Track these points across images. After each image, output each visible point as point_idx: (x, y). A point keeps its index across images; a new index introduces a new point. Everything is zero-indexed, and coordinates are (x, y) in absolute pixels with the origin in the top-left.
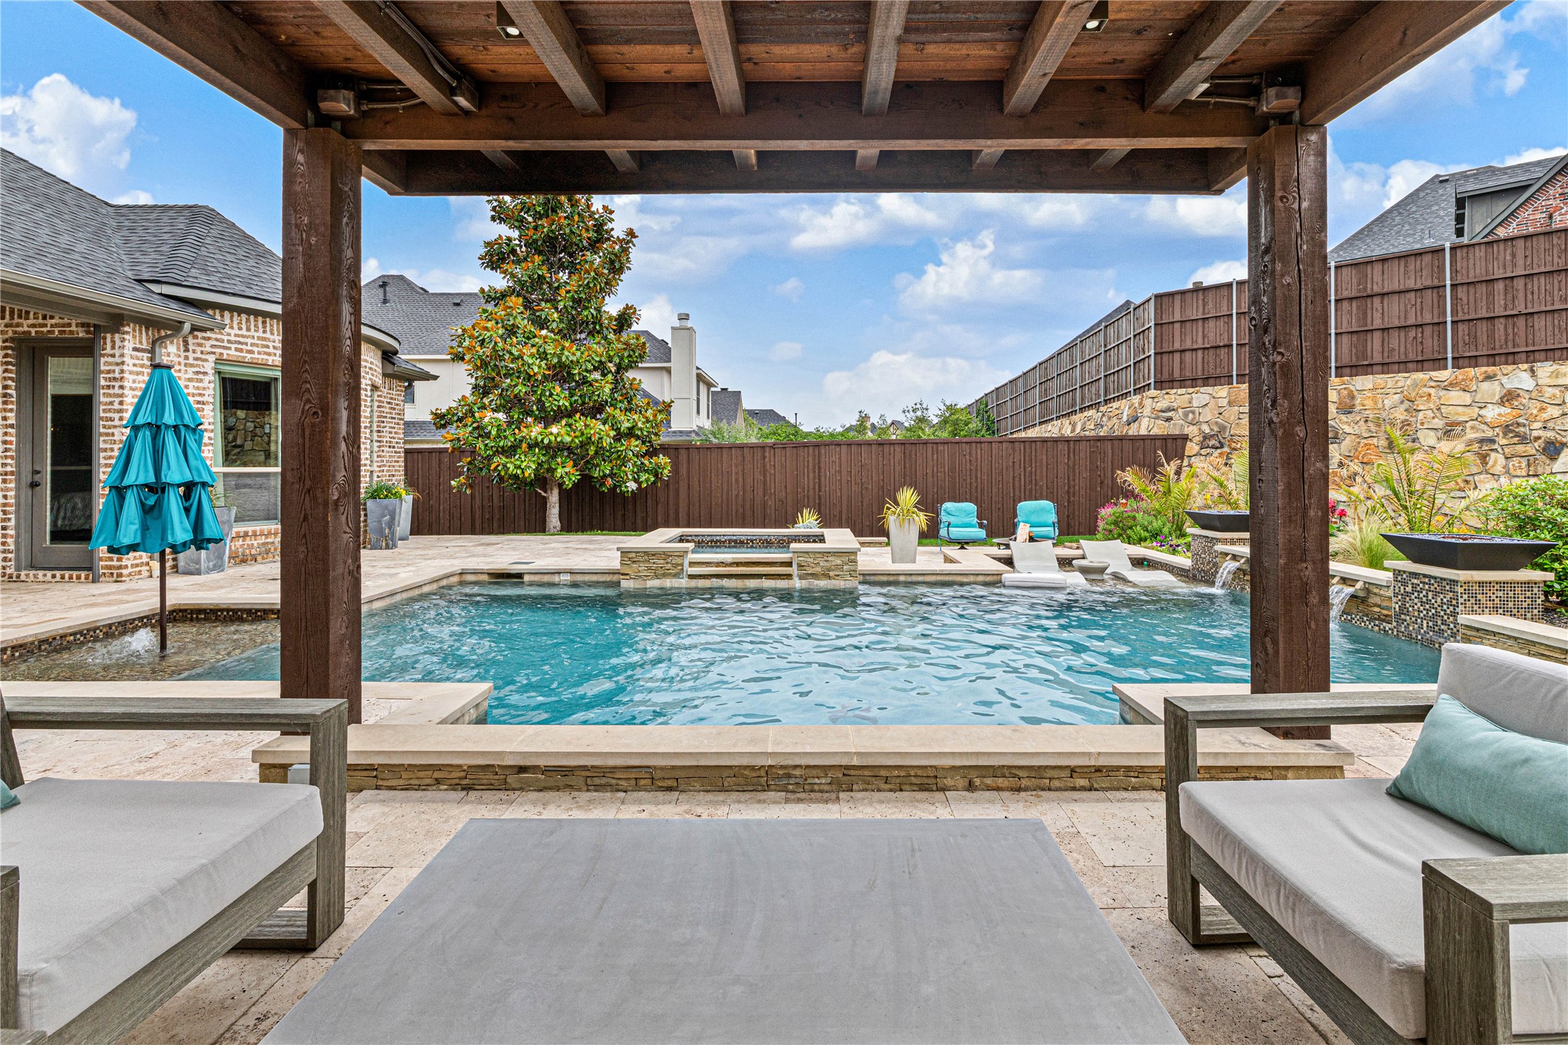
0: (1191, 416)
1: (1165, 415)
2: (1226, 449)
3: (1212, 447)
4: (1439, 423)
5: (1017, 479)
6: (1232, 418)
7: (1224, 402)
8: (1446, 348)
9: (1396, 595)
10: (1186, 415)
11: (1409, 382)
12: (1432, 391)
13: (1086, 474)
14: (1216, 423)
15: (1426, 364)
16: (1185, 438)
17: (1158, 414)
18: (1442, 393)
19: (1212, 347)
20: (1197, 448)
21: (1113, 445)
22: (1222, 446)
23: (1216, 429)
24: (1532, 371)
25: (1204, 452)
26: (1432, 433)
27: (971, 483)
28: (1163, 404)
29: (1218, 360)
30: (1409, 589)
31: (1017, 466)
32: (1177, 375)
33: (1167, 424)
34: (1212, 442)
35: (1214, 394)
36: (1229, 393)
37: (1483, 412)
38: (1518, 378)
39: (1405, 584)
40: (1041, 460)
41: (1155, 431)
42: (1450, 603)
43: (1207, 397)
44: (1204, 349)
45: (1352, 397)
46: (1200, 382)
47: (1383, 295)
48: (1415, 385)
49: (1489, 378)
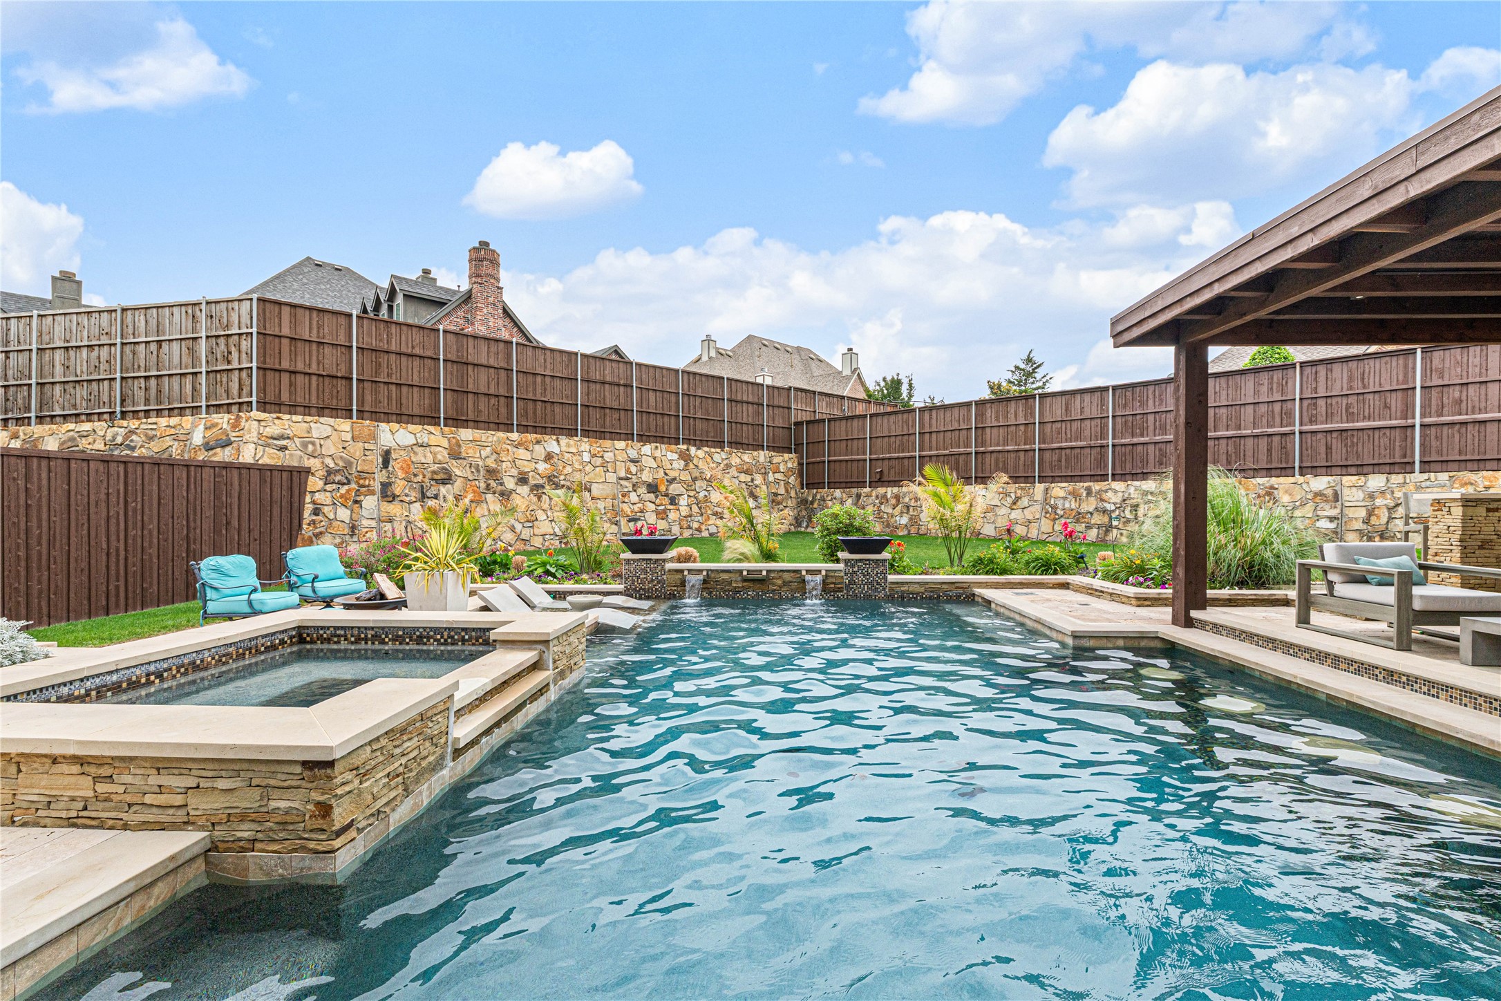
0: (310, 447)
1: (279, 442)
2: (354, 486)
3: (338, 483)
4: (514, 472)
5: (113, 521)
6: (358, 453)
7: (348, 437)
8: (512, 416)
9: (846, 574)
10: (305, 445)
11: (495, 439)
12: (509, 447)
13: (209, 513)
14: (341, 457)
15: (501, 426)
16: (308, 471)
17: (267, 441)
18: (515, 450)
19: (328, 376)
20: (321, 483)
21: (240, 474)
22: (349, 483)
23: (341, 464)
24: (558, 441)
25: (329, 487)
26: (511, 479)
27: (28, 531)
28: (274, 429)
29: (335, 391)
30: (856, 569)
31: (113, 499)
32: (285, 397)
33: (280, 453)
34: (338, 478)
35: (336, 427)
36: (352, 428)
37: (537, 466)
38: (552, 445)
39: (853, 567)
40: (151, 492)
41: (265, 460)
42: (882, 572)
43: (329, 429)
44: (319, 375)
45: (459, 446)
46: (313, 411)
47: (475, 365)
48: (499, 441)
49: (538, 442)
